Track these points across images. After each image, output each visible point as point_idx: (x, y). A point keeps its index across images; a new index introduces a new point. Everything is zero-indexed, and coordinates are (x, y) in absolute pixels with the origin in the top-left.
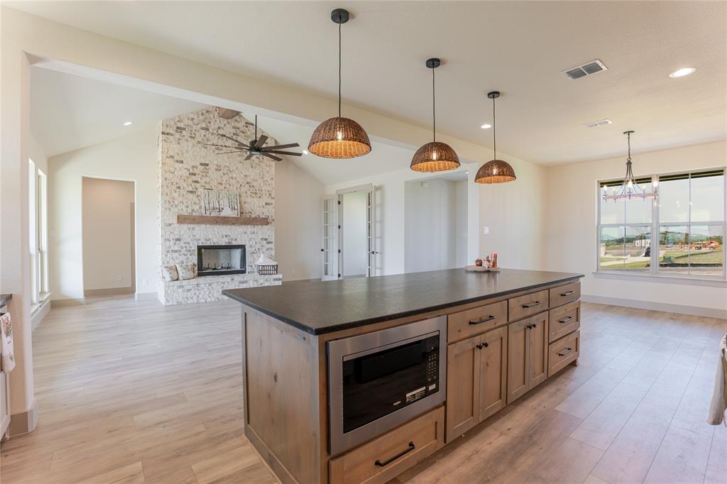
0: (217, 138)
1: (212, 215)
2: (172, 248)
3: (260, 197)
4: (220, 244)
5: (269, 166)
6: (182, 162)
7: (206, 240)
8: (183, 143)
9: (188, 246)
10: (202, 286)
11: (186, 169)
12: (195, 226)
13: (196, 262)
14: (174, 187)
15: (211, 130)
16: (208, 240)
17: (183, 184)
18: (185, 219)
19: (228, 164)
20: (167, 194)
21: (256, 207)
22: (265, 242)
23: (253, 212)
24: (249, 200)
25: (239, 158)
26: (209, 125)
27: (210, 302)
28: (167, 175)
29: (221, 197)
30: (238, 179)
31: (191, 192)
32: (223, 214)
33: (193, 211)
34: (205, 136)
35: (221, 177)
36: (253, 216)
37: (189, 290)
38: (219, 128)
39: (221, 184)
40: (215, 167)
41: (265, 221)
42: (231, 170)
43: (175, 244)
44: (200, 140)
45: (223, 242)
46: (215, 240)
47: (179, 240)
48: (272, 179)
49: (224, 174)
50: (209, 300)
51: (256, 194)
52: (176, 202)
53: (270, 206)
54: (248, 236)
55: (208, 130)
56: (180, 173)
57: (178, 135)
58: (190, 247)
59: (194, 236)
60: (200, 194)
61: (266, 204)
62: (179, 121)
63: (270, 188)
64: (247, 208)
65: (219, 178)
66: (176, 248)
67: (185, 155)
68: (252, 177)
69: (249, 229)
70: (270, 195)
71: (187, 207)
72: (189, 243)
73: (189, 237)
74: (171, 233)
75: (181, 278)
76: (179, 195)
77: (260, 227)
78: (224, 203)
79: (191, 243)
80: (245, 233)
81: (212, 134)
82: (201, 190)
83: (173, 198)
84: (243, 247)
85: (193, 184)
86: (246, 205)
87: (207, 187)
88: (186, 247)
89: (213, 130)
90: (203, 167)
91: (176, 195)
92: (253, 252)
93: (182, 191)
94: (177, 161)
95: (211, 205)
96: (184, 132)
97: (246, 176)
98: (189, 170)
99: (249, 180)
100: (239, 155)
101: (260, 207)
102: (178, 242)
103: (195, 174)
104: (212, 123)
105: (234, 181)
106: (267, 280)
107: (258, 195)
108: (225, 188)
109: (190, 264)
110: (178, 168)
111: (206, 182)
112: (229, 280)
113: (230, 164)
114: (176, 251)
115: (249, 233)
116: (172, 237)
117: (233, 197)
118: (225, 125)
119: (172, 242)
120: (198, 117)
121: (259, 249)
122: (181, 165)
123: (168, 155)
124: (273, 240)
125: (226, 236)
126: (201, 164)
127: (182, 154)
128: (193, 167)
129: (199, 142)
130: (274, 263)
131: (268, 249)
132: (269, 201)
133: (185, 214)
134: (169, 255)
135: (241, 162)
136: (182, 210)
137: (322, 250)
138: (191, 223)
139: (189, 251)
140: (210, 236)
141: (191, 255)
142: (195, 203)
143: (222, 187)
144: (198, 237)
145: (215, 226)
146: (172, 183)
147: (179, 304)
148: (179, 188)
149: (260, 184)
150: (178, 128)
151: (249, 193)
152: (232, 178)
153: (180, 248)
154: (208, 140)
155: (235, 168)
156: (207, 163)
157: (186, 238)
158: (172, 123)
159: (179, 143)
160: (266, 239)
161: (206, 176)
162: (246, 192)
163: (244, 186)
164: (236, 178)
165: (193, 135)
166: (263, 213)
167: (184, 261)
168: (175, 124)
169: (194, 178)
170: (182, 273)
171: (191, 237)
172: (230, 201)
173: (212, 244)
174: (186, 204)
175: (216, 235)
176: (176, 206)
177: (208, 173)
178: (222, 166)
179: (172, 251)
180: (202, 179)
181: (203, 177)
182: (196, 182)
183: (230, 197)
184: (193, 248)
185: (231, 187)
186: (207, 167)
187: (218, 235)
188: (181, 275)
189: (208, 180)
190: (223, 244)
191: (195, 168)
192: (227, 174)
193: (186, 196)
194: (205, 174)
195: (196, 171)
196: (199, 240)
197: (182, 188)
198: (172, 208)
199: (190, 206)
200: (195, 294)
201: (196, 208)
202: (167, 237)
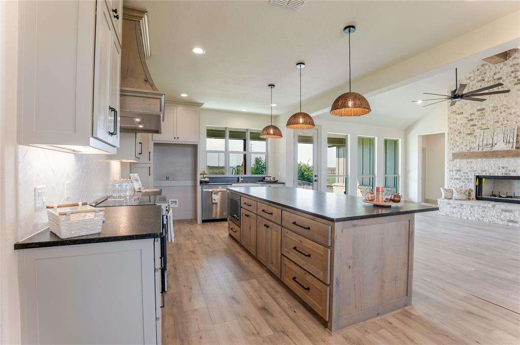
1: (485, 150)
2: (455, 177)
4: (496, 175)
6: (462, 113)
7: (482, 171)
9: (466, 176)
12: (473, 160)
13: (473, 187)
14: (456, 133)
15: (486, 80)
16: (484, 171)
17: (463, 129)
18: (458, 155)
19: (505, 103)
20: (451, 139)
26: (484, 76)
27: (472, 221)
28: (451, 125)
29: (495, 134)
31: (470, 134)
32: (495, 148)
33: (471, 148)
35: (498, 116)
37: (454, 207)
38: (495, 74)
39: (498, 122)
40: (492, 109)
42: (509, 106)
43: (456, 173)
45: (499, 173)
46: (491, 171)
47: (459, 171)
49: (501, 113)
50: (470, 218)
52: (458, 144)
55: (484, 80)
56: (461, 122)
58: (468, 176)
59: (471, 168)
60: (477, 134)
65: (496, 117)
66: (457, 177)
67: (464, 107)
71: (466, 146)
72: (467, 173)
73: (467, 168)
74: (454, 166)
75: (453, 198)
76: (460, 138)
78: (499, 139)
79: (469, 173)
82: (478, 132)
83: (456, 141)
85: (471, 128)
87: (484, 127)
88: (464, 176)
89: (489, 78)
90: (479, 112)
91: (457, 139)
93: (462, 135)
94: (458, 114)
95: (485, 142)
98: (467, 118)
102: (459, 172)
103: (472, 120)
104: (488, 73)
105: (513, 116)
108: (502, 124)
110: (459, 119)
111: (482, 124)
113: (508, 102)
114: (457, 179)
116: (455, 168)
117: (509, 131)
118: (501, 69)
119: (454, 172)
120: (474, 74)
122: (461, 116)
123: (452, 111)
125: (503, 168)
126: (478, 110)
127: (462, 107)
128: (471, 114)
133: (465, 151)
134: (452, 181)
136: (462, 148)
138: (469, 158)
139: (467, 179)
140: (486, 168)
142: (473, 142)
143: (498, 125)
144: (474, 169)
145: (491, 159)
146: (455, 130)
147: (447, 215)
148: (460, 133)
152: (510, 113)
153: (460, 177)
155: (513, 104)
156: (484, 107)
157: (465, 169)
167: (463, 186)
169: (472, 123)
170: (455, 195)
171: (469, 168)
172: (506, 136)
173: (488, 175)
174: (465, 144)
175: (492, 167)
176: (458, 146)
177: (485, 115)
178: (498, 106)
179: (454, 179)
180: (478, 122)
181: (479, 121)
182: (473, 125)
183: (506, 132)
184: (470, 177)
185: (510, 123)
186: (484, 111)
187: (493, 167)
188: (454, 196)
189: (484, 121)
190: (499, 175)
191: (472, 115)
192: (504, 111)
193: (465, 138)
194: (482, 117)
195: (473, 117)
196: (476, 171)
197: (462, 132)
198: (455, 149)
199: (468, 146)
200: (459, 211)
201: (473, 146)
202: (451, 168)
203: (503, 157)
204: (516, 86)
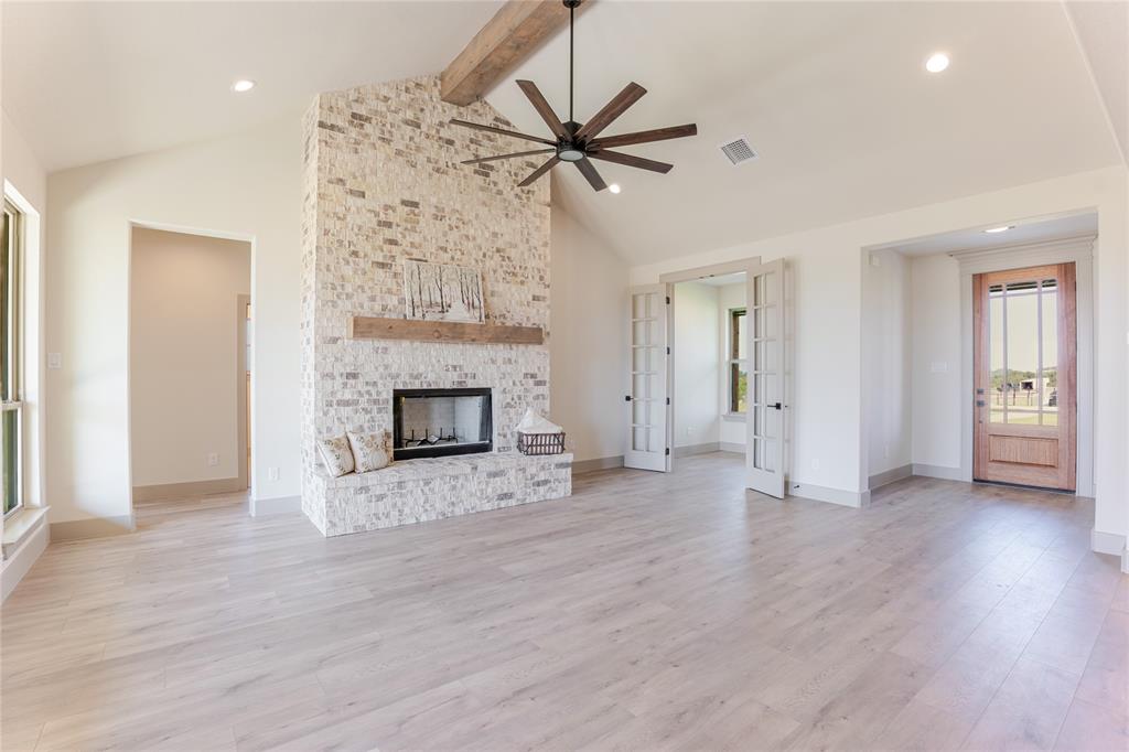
0: (436, 146)
1: (428, 318)
2: (339, 396)
3: (522, 283)
4: (442, 387)
5: (540, 215)
6: (363, 195)
7: (411, 376)
8: (367, 152)
9: (373, 391)
10: (410, 485)
11: (369, 211)
12: (390, 343)
13: (391, 429)
14: (344, 252)
15: (424, 128)
16: (416, 378)
17: (363, 247)
18: (371, 325)
19: (458, 207)
20: (328, 270)
21: (516, 304)
22: (531, 381)
23: (507, 315)
24: (501, 287)
25: (480, 194)
26: (420, 115)
27: (428, 523)
28: (330, 223)
29: (444, 279)
30: (479, 241)
31: (382, 265)
32: (451, 316)
33: (384, 308)
34: (411, 139)
35: (445, 234)
36: (509, 323)
37: (381, 498)
38: (441, 124)
39: (445, 250)
40: (434, 211)
41: (534, 336)
42: (466, 218)
43: (345, 385)
44: (401, 148)
45: (446, 382)
46: (431, 377)
47: (354, 376)
48: (545, 244)
49: (451, 228)
50: (424, 518)
51: (514, 274)
52: (349, 289)
53: (542, 304)
54: (499, 367)
55: (419, 127)
56: (359, 222)
57: (353, 133)
58: (378, 394)
59: (386, 367)
60: (399, 270)
61: (534, 298)
62: (357, 101)
63: (542, 265)
64: (497, 305)
65: (440, 234)
66: (348, 396)
67: (368, 180)
68: (507, 238)
69: (501, 351)
70: (541, 278)
71: (373, 299)
72: (375, 384)
73: (376, 368)
74: (337, 359)
75: (360, 468)
76: (355, 272)
77: (522, 347)
78: (453, 292)
79: (380, 382)
80: (493, 362)
81: (428, 136)
82: (402, 261)
83: (343, 278)
84: (485, 393)
85: (386, 247)
86: (495, 299)
87: (416, 254)
88: (368, 392)
89: (429, 127)
90: (407, 209)
91: (348, 271)
92: (508, 405)
93: (361, 262)
94: (351, 192)
95: (426, 297)
96: (367, 125)
97: (495, 234)
98: (377, 214)
99: (500, 243)
100: (482, 189)
101: (522, 304)
102: (352, 382)
103: (389, 225)
104: (427, 112)
105: (471, 245)
106: (543, 468)
107: (520, 279)
108: (453, 258)
109: (379, 432)
110: (353, 209)
111: (412, 245)
112: (468, 469)
113: (463, 205)
114: (347, 403)
115: (500, 361)
116: (339, 369)
117: (469, 278)
119: (339, 381)
120: (398, 96)
121: (520, 398)
122: (360, 201)
123: (333, 177)
124: (547, 378)
125: (455, 367)
126: (404, 203)
127: (364, 176)
128: (387, 207)
129: (399, 153)
130: (557, 430)
131: (537, 397)
132: (540, 291)
133: (370, 316)
134: (332, 412)
135: (484, 204)
136: (362, 307)
137: (628, 398)
138: (383, 337)
139: (376, 402)
140: (422, 369)
141: (380, 411)
142: (389, 291)
143: (446, 257)
144: (394, 370)
145: (430, 345)
146: (340, 242)
147: (360, 532)
148: (355, 253)
149: (523, 253)
150: (354, 115)
151: (500, 272)
152: (467, 237)
153: (356, 396)
154: (418, 149)
155: (472, 216)
156: (417, 200)
157: (370, 372)
158: (342, 104)
159: (356, 152)
160: (533, 376)
161: (414, 230)
162: (495, 272)
163: (492, 258)
164: (474, 239)
165: (387, 136)
166: (528, 318)
167: (366, 425)
168: (349, 106)
169: (388, 233)
170: (362, 457)
171: (381, 369)
172: (465, 288)
173: (425, 387)
174: (369, 293)
175: (433, 366)
176: (348, 296)
177: (418, 223)
178: (446, 210)
179: (339, 403)
180: (404, 237)
181: (407, 233)
182: (393, 242)
183: (464, 280)
184: (384, 396)
185: (465, 258)
186: (417, 211)
187: (437, 365)
188: (360, 460)
189: (417, 239)
190: (448, 387)
191: (390, 211)
192: (457, 227)
193: (369, 275)
194: (412, 225)
195: (392, 217)
196: (398, 376)
197: (362, 254)
198: (339, 302)
199: (378, 298)
200: (395, 505)
201: (393, 301)
202: (329, 369)
203: (473, 340)
204: (476, 175)
